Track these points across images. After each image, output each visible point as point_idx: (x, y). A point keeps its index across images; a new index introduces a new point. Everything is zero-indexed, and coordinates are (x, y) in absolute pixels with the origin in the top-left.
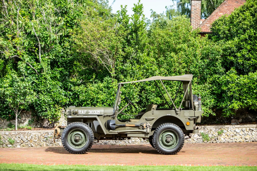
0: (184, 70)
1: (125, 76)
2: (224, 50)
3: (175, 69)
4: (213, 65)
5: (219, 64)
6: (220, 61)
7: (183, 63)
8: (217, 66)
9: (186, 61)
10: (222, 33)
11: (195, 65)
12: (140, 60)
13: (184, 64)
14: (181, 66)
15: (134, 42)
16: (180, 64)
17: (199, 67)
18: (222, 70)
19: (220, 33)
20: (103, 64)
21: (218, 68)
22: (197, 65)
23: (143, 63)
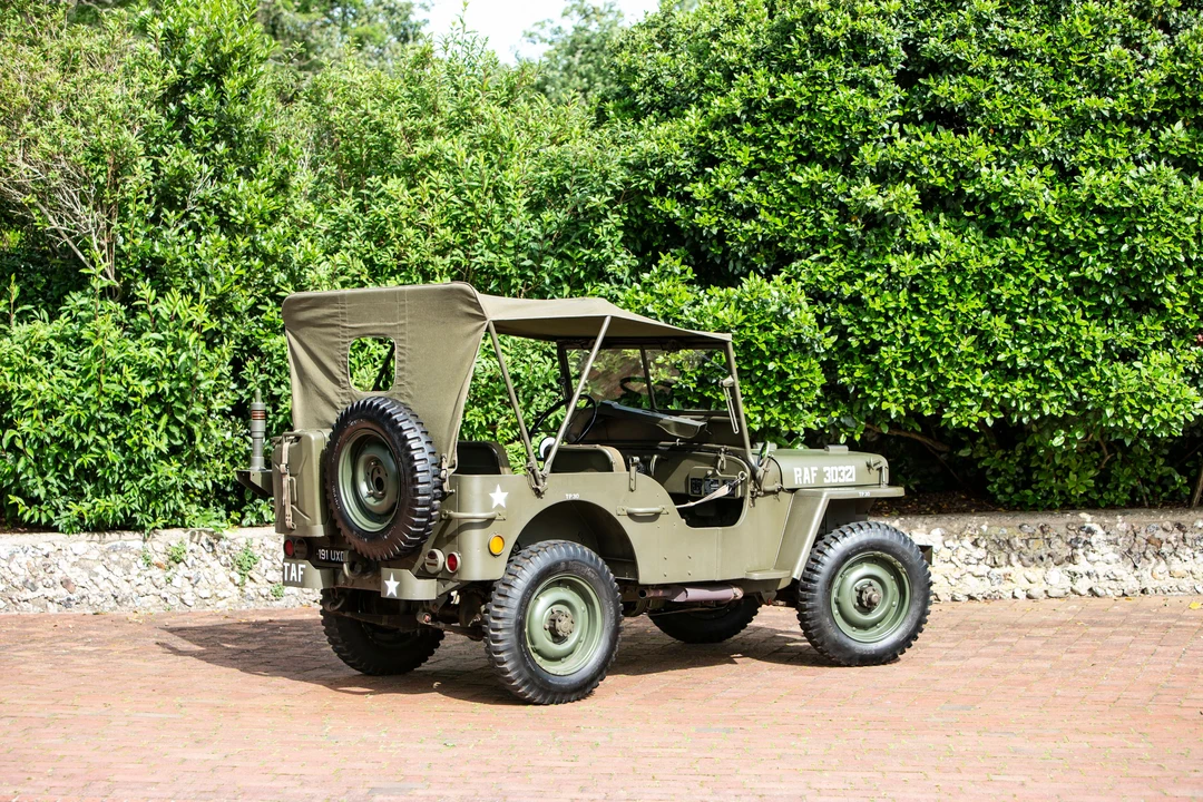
0: (448, 260)
1: (162, 289)
2: (638, 168)
3: (399, 257)
4: (583, 237)
5: (608, 232)
6: (614, 219)
7: (443, 226)
8: (602, 245)
9: (455, 217)
10: (645, 85)
11: (495, 239)
12: (233, 212)
13: (447, 234)
14: (429, 242)
15: (207, 129)
16: (428, 231)
17: (518, 248)
18: (622, 262)
19: (635, 86)
20: (55, 232)
21: (606, 252)
22: (507, 237)
23: (248, 229)
